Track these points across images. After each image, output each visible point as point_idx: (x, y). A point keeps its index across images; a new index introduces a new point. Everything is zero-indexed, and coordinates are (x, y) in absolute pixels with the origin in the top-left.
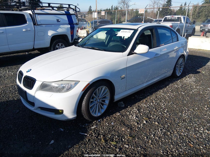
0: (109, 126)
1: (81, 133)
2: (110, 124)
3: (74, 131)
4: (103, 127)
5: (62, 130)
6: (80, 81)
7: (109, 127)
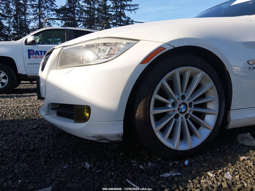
0: (217, 180)
1: (129, 182)
2: (221, 176)
3: (113, 174)
4: (200, 181)
5: (87, 165)
6: (138, 40)
7: (219, 184)
